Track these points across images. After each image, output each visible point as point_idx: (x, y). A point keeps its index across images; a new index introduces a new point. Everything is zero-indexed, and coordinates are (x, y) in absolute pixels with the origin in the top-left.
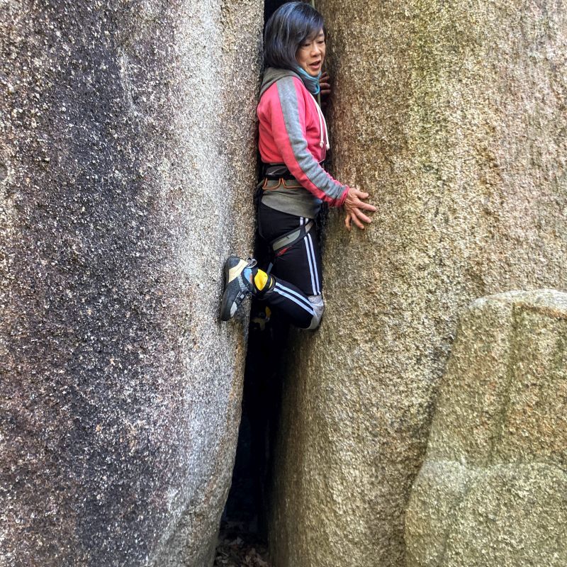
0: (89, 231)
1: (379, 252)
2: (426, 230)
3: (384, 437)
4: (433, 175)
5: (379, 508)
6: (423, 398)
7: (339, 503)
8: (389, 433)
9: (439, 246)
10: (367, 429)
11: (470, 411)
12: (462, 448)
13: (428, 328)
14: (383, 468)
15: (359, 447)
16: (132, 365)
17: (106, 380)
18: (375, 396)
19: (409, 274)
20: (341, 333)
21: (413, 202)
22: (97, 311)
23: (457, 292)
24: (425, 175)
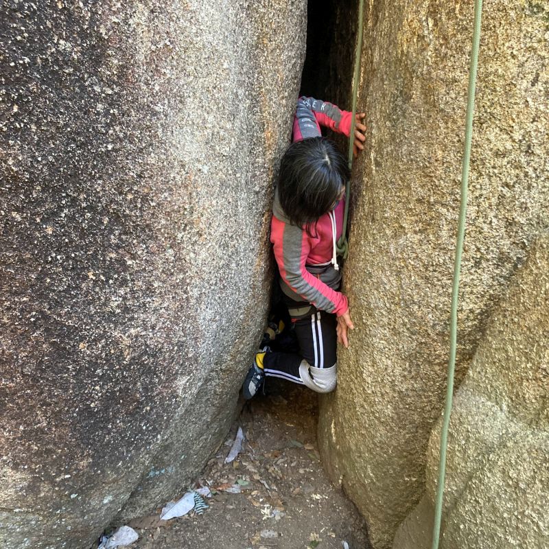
0: (29, 135)
1: (447, 123)
2: (516, 104)
3: (423, 337)
4: (541, 22)
5: (409, 400)
6: (476, 304)
7: (368, 383)
8: (429, 334)
9: (531, 127)
10: (404, 324)
11: (523, 358)
12: (506, 393)
13: (496, 229)
14: (418, 365)
15: (394, 340)
16: (119, 274)
17: (86, 296)
18: (418, 293)
19: (482, 160)
20: (386, 215)
21: (504, 60)
22: (61, 226)
23: (543, 190)
24: (529, 20)
